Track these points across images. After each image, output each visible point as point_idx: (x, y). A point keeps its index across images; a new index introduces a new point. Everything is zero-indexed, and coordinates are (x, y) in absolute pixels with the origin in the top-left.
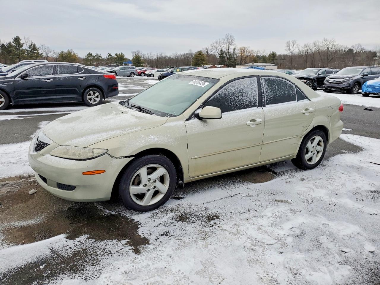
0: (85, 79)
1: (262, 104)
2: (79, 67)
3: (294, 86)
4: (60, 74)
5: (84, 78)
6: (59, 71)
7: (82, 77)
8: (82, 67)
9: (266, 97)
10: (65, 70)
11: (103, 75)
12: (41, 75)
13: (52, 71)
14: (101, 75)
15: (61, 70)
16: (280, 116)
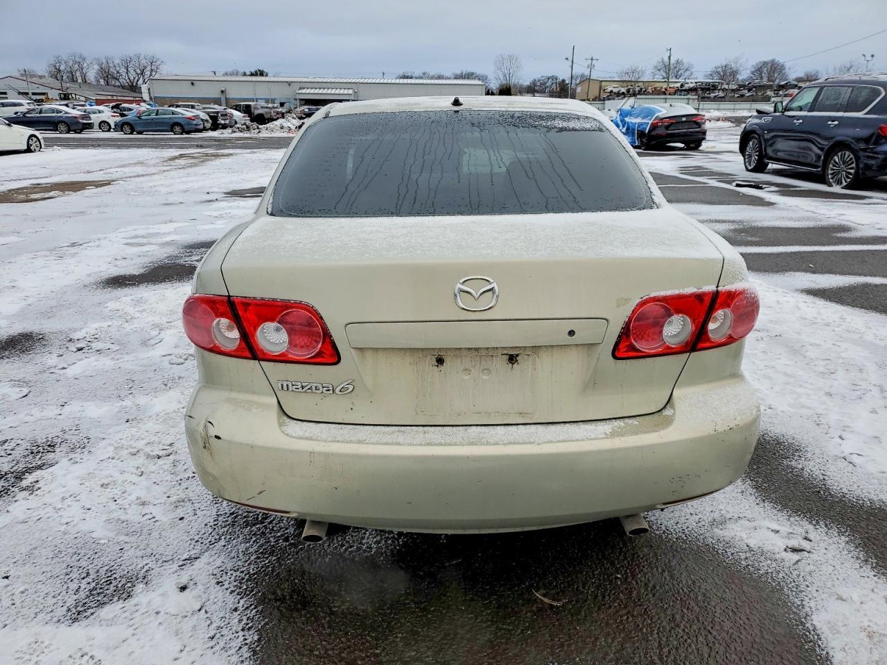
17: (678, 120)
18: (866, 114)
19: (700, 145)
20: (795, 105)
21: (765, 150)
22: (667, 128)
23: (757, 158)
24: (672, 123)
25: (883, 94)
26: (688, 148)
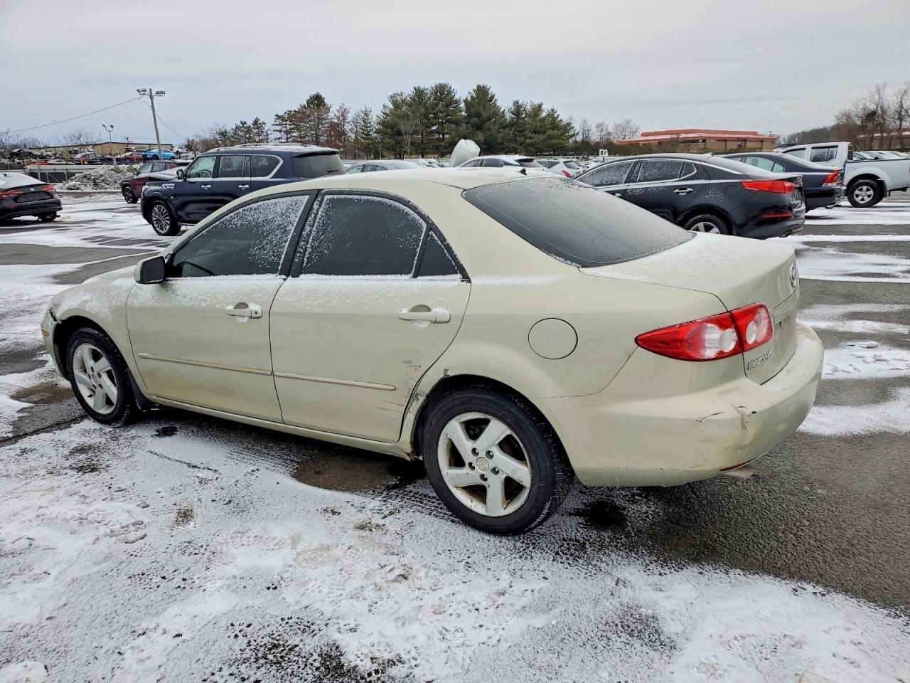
0: (690, 192)
1: (291, 270)
2: (687, 163)
3: (424, 225)
4: (640, 181)
5: (689, 189)
6: (639, 175)
7: (682, 188)
8: (695, 164)
9: (309, 250)
10: (655, 172)
11: (741, 182)
12: (604, 185)
13: (626, 175)
14: (737, 181)
15: (645, 172)
16: (315, 310)
17: (26, 190)
18: (273, 178)
19: (55, 216)
20: (194, 171)
21: (177, 214)
22: (15, 199)
23: (168, 222)
24: (20, 195)
25: (282, 162)
26: (45, 221)
